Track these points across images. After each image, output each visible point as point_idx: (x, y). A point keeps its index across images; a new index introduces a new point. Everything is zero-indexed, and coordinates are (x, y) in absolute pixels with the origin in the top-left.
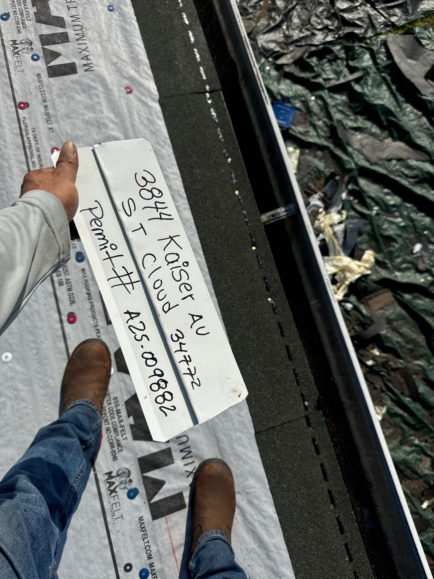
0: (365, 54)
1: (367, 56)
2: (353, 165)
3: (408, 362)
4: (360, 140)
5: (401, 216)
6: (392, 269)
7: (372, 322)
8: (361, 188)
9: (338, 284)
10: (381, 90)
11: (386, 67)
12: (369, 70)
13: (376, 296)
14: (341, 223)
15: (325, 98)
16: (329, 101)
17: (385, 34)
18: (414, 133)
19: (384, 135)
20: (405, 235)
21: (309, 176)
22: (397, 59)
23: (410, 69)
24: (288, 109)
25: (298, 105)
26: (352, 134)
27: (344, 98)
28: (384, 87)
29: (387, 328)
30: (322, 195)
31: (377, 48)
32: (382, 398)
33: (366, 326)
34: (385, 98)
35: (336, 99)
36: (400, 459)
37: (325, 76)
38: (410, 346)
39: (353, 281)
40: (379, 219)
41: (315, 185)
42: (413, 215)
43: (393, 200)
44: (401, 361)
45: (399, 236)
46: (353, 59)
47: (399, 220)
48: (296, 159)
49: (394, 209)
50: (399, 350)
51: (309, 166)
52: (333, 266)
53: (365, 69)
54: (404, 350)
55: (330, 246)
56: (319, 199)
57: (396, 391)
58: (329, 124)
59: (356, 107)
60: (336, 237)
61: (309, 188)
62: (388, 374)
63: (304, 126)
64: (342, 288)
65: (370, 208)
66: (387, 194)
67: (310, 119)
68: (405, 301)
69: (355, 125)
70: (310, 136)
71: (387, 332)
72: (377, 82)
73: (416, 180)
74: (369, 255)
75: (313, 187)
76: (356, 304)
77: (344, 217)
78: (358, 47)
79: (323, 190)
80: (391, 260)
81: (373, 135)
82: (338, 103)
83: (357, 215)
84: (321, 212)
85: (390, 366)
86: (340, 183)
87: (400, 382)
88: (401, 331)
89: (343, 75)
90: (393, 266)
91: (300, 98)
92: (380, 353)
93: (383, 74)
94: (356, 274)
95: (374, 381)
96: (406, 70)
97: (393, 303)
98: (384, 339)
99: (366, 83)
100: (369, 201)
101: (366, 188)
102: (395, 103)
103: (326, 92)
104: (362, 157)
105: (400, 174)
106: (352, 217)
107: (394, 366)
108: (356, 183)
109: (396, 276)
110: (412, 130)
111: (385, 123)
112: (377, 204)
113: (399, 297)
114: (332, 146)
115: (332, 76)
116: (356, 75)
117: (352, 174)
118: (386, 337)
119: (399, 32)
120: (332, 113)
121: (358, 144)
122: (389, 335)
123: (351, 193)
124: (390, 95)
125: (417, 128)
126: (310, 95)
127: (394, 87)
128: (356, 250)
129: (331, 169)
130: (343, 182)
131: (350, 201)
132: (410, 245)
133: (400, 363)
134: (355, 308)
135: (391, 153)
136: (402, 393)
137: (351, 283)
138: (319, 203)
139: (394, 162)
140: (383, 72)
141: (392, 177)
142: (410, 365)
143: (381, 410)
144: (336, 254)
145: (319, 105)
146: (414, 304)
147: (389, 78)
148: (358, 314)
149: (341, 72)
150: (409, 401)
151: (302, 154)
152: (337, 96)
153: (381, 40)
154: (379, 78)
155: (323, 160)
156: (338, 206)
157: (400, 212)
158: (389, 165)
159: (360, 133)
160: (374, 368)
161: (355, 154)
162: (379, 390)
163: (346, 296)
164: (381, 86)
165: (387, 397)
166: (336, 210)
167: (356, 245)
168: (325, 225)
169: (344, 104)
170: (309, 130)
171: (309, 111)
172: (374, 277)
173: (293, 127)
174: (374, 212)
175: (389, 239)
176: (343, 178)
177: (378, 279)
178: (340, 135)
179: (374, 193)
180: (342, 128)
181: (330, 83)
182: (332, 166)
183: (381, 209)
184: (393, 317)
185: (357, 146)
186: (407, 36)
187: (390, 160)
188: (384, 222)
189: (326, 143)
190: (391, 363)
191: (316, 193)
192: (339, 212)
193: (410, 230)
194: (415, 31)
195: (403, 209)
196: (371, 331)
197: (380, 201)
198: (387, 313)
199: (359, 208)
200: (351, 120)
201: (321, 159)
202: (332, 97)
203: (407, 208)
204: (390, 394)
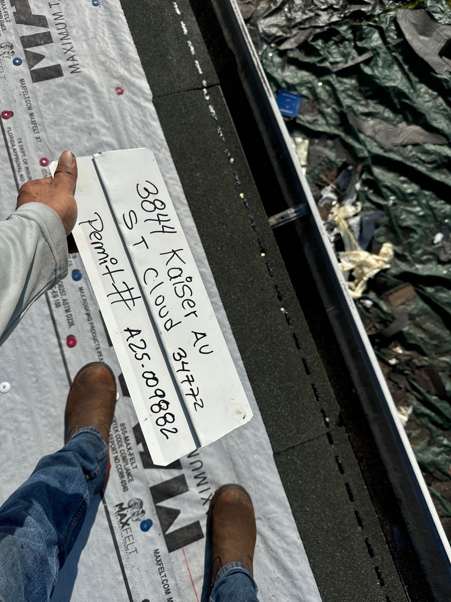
0: (374, 33)
1: (376, 35)
2: (366, 154)
3: (433, 359)
4: (373, 126)
5: (420, 205)
6: (412, 261)
7: (394, 318)
8: (375, 178)
9: (356, 281)
10: (393, 71)
11: (397, 46)
12: (378, 50)
13: (396, 291)
14: (356, 215)
15: (333, 83)
16: (337, 86)
17: (395, 9)
18: (430, 115)
19: (398, 119)
20: (424, 225)
21: (320, 167)
22: (408, 37)
23: (423, 47)
24: (294, 97)
25: (305, 92)
26: (364, 120)
27: (353, 82)
28: (396, 68)
29: (409, 325)
30: (334, 187)
31: (387, 26)
32: (408, 398)
33: (388, 323)
34: (398, 79)
35: (345, 83)
36: (429, 460)
37: (331, 60)
38: (434, 342)
39: (372, 277)
40: (396, 210)
41: (327, 176)
42: (432, 203)
43: (410, 188)
44: (426, 358)
45: (418, 226)
46: (361, 39)
47: (418, 209)
48: (305, 150)
49: (412, 198)
50: (423, 347)
51: (319, 157)
52: (350, 261)
53: (374, 49)
54: (429, 347)
55: (346, 241)
56: (332, 192)
57: (422, 390)
58: (338, 111)
59: (367, 91)
60: (352, 231)
61: (321, 180)
62: (413, 372)
63: (312, 114)
64: (360, 285)
65: (386, 198)
66: (403, 182)
67: (318, 107)
68: (427, 295)
69: (366, 110)
70: (319, 125)
71: (410, 328)
72: (388, 62)
73: (434, 165)
74: (387, 248)
75: (325, 179)
76: (376, 300)
77: (359, 209)
78: (366, 25)
79: (335, 182)
80: (411, 252)
81: (386, 120)
82: (347, 88)
83: (373, 206)
84: (335, 205)
85: (414, 364)
86: (353, 173)
87: (426, 380)
88: (424, 326)
89: (351, 57)
90: (413, 258)
91: (306, 85)
92: (403, 350)
93: (394, 54)
94: (375, 269)
95: (398, 381)
96: (418, 48)
97: (415, 297)
98: (407, 336)
99: (376, 65)
100: (384, 190)
101: (380, 177)
102: (408, 84)
103: (334, 76)
104: (375, 144)
105: (417, 160)
106: (368, 209)
107: (418, 364)
108: (371, 173)
109: (417, 269)
110: (427, 112)
111: (399, 107)
112: (394, 193)
113: (421, 291)
114: (342, 134)
115: (339, 59)
116: (365, 56)
117: (365, 163)
118: (409, 334)
119: (410, 7)
120: (342, 99)
121: (370, 130)
122: (412, 331)
123: (365, 183)
124: (403, 76)
125: (433, 110)
126: (316, 81)
127: (406, 67)
128: (373, 244)
129: (343, 158)
130: (356, 172)
131: (364, 192)
132: (430, 235)
133: (425, 361)
134: (375, 305)
135: (406, 138)
136: (428, 392)
137: (370, 279)
138: (332, 196)
139: (410, 147)
140: (394, 51)
141: (408, 163)
142: (435, 362)
143: (406, 410)
144: (353, 248)
145: (327, 91)
146: (437, 297)
147: (400, 58)
148: (378, 311)
149: (349, 54)
150: (436, 400)
151: (311, 144)
152: (345, 80)
153: (391, 17)
154: (390, 58)
155: (334, 150)
156: (352, 197)
157: (418, 200)
158: (404, 152)
159: (372, 119)
160: (398, 367)
161: (368, 142)
162: (403, 390)
163: (365, 292)
164: (392, 67)
165: (413, 397)
166: (350, 202)
167: (373, 238)
168: (340, 219)
169: (354, 88)
170: (318, 119)
171: (317, 98)
172: (394, 271)
173: (301, 116)
174: (391, 202)
175: (408, 230)
176: (355, 167)
177: (397, 273)
178: (351, 122)
179: (389, 182)
180: (352, 114)
181: (337, 67)
182: (344, 155)
183: (398, 198)
184: (415, 312)
185: (369, 132)
186: (418, 11)
187: (405, 146)
188: (401, 212)
189: (336, 132)
190: (415, 361)
191: (328, 185)
192: (354, 204)
193: (431, 219)
194: (426, 5)
195: (421, 198)
196: (393, 328)
197: (396, 190)
198: (409, 309)
199: (374, 198)
200: (362, 105)
201: (331, 149)
202: (340, 82)
203: (426, 196)
204: (415, 393)
